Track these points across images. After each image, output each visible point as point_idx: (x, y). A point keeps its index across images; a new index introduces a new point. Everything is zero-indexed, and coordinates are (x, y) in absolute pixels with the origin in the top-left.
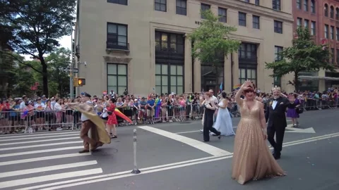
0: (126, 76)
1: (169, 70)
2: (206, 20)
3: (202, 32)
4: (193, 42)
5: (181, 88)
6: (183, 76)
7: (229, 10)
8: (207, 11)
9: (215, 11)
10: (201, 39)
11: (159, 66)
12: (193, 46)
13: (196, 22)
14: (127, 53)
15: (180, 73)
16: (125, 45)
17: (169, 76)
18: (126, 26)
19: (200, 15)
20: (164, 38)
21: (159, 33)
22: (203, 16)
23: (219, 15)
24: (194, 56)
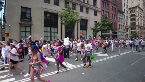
0: (30, 32)
1: (51, 30)
2: (67, 9)
3: (65, 14)
4: (61, 18)
7: (76, 5)
8: (67, 5)
9: (70, 5)
10: (65, 16)
11: (46, 28)
12: (61, 19)
13: (63, 9)
14: (31, 21)
15: (56, 31)
16: (30, 17)
17: (51, 32)
18: (31, 9)
19: (64, 6)
20: (48, 15)
21: (46, 13)
22: (66, 7)
23: (72, 7)
24: (62, 24)
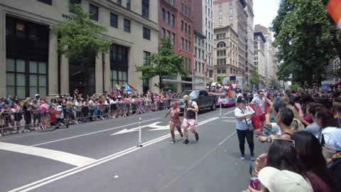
1: (27, 67)
2: (75, 15)
3: (69, 27)
4: (59, 37)
5: (45, 89)
6: (47, 75)
8: (76, 5)
9: (85, 8)
10: (69, 34)
11: (12, 62)
12: (59, 41)
13: (64, 16)
15: (42, 70)
17: (27, 74)
19: (67, 9)
20: (20, 28)
21: (12, 21)
22: (71, 11)
23: (90, 13)
24: (60, 53)
